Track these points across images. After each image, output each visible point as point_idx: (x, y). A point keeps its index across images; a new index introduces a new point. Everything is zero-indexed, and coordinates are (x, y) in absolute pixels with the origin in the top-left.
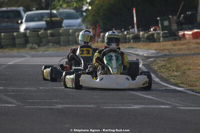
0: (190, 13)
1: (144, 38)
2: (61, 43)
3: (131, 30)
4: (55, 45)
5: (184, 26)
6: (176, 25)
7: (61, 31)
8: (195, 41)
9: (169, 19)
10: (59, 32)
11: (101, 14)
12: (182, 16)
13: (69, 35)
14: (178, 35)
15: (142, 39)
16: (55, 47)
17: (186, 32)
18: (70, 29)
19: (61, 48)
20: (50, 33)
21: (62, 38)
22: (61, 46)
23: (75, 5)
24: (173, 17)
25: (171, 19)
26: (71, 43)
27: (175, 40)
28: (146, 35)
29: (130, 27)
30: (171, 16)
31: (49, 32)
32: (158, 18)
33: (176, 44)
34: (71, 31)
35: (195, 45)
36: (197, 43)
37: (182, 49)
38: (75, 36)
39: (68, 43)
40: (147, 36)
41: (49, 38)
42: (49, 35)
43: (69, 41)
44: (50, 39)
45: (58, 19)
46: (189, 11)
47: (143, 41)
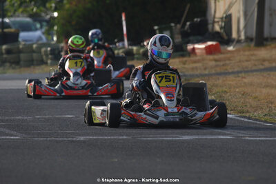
0: (199, 20)
1: (139, 54)
2: (22, 63)
3: (117, 44)
4: (13, 66)
5: (191, 38)
6: (180, 36)
7: (21, 46)
8: (211, 57)
9: (170, 29)
10: (19, 47)
11: (74, 23)
12: (188, 23)
13: (33, 51)
14: (186, 50)
15: (136, 56)
16: (13, 68)
17: (197, 46)
18: (32, 44)
19: (22, 69)
20: (6, 49)
21: (22, 56)
22: (21, 67)
23: (35, 10)
24: (176, 26)
25: (174, 28)
26: (35, 62)
27: (183, 56)
28: (142, 50)
29: (116, 40)
30: (173, 25)
31: (4, 47)
32: (156, 28)
33: (186, 61)
34: (35, 46)
35: (213, 63)
36: (216, 60)
37: (196, 68)
38: (40, 52)
39: (31, 63)
40: (143, 52)
41: (5, 56)
42: (4, 51)
43: (32, 60)
44: (6, 58)
45: (12, 30)
46: (197, 17)
47: (138, 59)
